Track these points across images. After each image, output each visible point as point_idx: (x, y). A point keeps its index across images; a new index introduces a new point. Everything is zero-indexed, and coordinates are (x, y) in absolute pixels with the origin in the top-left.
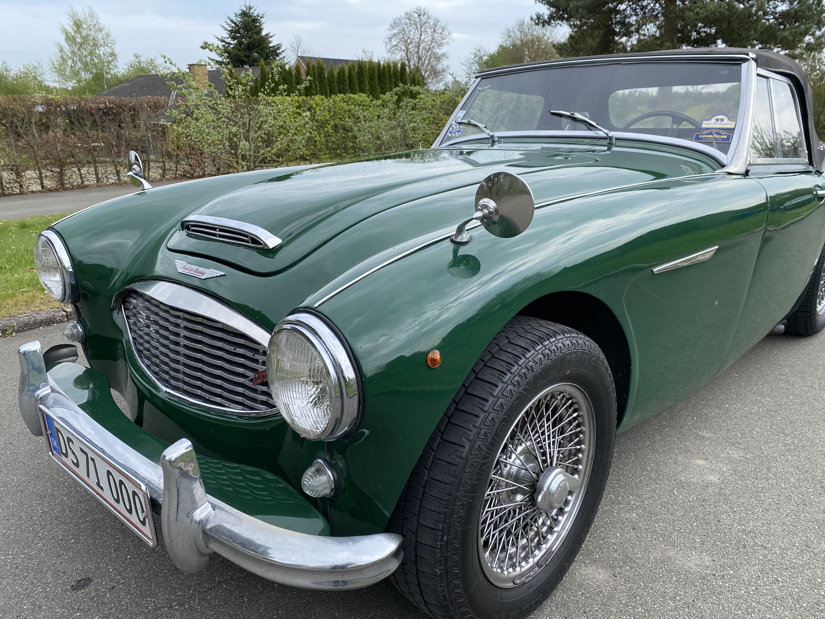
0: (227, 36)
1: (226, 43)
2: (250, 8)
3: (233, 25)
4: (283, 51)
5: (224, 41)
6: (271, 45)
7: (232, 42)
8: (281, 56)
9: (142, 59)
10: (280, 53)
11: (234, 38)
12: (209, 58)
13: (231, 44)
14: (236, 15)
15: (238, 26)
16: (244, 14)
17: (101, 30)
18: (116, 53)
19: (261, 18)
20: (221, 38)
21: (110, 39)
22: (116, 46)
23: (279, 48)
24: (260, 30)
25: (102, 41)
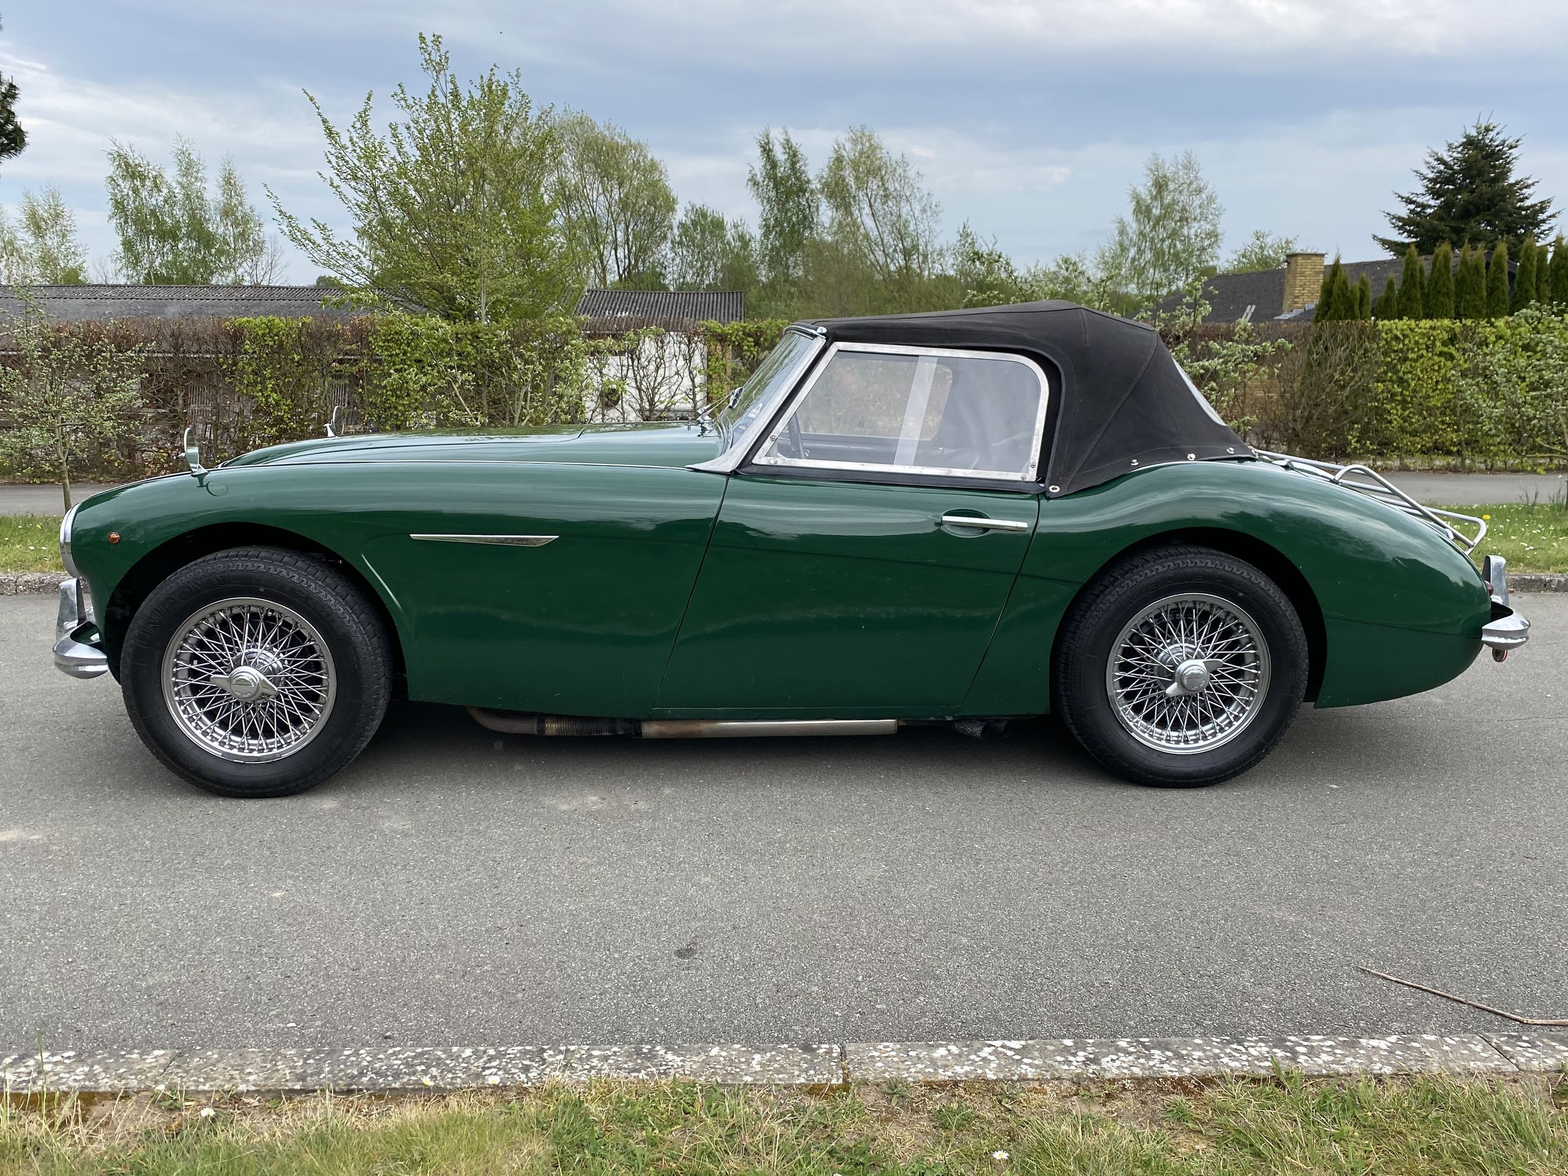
0: (1423, 190)
1: (1418, 205)
2: (1487, 130)
3: (1442, 167)
4: (1553, 216)
5: (1412, 202)
6: (1527, 203)
7: (1432, 203)
8: (1544, 227)
9: (1269, 241)
10: (1544, 221)
11: (1436, 194)
12: (1374, 237)
13: (1430, 207)
14: (1450, 146)
15: (1452, 169)
16: (1470, 143)
17: (1199, 191)
18: (1220, 231)
19: (1511, 148)
20: (1406, 195)
21: (1214, 206)
22: (1222, 219)
23: (1542, 210)
24: (1504, 174)
25: (1198, 211)
